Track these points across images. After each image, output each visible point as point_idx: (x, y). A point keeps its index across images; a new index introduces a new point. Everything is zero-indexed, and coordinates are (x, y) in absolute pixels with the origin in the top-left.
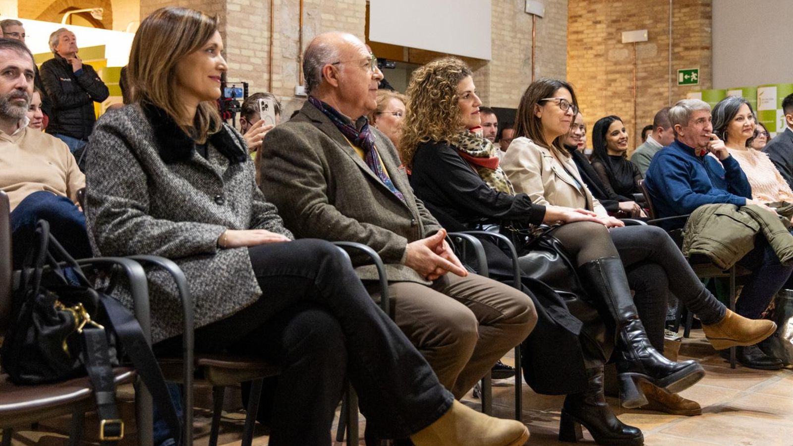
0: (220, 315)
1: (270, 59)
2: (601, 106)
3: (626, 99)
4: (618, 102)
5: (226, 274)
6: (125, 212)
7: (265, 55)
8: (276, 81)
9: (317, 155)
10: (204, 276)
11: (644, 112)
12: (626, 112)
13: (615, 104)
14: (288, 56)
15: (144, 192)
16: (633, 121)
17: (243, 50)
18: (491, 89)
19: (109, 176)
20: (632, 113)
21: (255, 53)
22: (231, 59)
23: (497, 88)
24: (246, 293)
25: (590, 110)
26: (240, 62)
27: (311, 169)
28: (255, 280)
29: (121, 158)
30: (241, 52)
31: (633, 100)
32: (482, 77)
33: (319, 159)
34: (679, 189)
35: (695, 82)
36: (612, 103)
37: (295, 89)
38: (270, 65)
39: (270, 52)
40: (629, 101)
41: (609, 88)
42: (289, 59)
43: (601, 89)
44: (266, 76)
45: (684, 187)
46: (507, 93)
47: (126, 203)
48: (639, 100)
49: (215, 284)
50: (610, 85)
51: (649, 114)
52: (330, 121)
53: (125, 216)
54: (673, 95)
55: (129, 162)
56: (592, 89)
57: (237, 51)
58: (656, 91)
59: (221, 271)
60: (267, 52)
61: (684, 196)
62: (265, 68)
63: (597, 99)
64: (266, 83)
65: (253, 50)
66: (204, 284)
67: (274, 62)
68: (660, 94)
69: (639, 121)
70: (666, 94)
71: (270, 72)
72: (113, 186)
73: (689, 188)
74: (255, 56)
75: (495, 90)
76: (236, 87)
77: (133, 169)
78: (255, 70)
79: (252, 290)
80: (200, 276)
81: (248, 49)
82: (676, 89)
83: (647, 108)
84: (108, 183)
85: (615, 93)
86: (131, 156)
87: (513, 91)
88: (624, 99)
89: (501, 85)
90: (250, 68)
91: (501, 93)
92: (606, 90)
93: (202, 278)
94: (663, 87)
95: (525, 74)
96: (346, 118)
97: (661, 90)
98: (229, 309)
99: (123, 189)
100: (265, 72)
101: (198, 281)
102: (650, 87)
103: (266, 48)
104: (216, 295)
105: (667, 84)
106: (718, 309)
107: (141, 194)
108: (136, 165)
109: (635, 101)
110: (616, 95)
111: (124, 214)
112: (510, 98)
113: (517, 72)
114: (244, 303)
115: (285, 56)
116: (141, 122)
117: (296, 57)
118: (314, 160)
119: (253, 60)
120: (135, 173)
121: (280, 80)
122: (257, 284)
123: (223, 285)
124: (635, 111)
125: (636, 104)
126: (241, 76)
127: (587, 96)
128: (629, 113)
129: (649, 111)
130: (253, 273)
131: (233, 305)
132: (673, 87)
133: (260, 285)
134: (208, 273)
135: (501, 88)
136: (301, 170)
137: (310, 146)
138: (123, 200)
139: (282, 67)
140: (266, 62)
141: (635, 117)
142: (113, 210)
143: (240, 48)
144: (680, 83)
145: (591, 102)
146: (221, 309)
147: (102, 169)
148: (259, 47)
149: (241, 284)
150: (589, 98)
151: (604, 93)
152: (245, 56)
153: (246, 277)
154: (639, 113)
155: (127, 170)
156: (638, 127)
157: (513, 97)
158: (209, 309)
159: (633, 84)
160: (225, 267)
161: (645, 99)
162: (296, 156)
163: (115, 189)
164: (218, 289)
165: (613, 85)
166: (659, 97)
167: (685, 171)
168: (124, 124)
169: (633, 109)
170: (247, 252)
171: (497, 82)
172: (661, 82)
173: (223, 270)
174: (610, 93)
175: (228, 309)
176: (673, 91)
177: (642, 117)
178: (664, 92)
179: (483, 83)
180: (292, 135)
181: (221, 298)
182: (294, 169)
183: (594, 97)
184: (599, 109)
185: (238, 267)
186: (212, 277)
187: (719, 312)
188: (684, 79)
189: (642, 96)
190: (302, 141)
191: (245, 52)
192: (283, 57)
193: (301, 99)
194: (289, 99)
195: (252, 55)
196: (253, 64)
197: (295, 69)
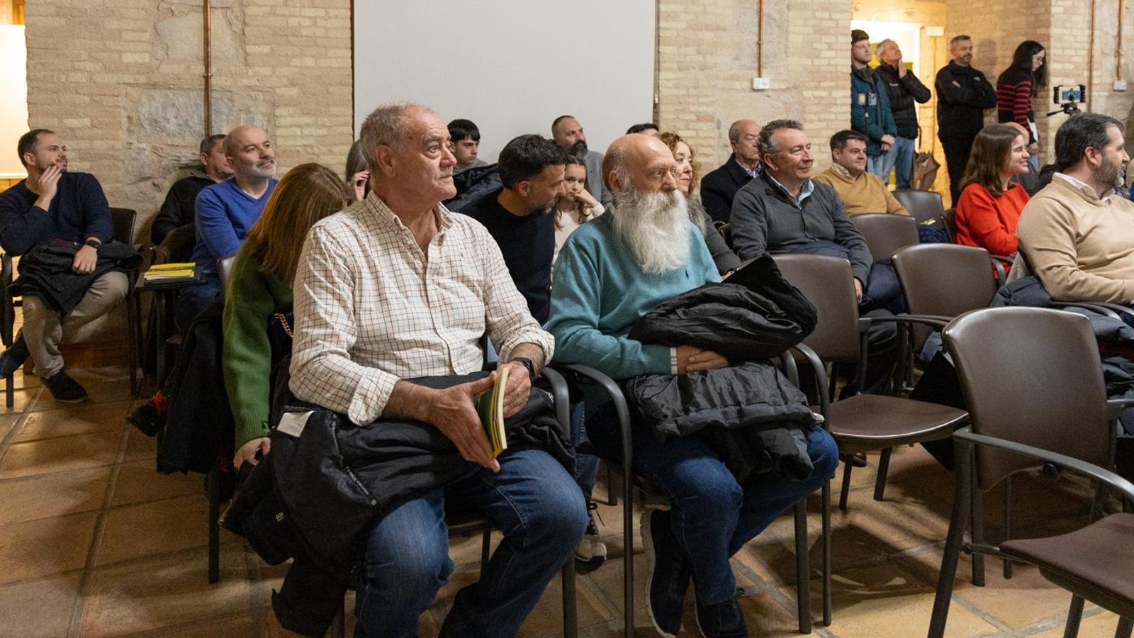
1: (1091, 56)
7: (1085, 53)
8: (1096, 75)
14: (1107, 51)
17: (1065, 50)
21: (1076, 52)
26: (1063, 63)
30: (1063, 52)
37: (1113, 84)
38: (1091, 62)
39: (1091, 50)
42: (1108, 54)
44: (1086, 73)
57: (1060, 52)
60: (1088, 50)
62: (1085, 66)
64: (1087, 80)
65: (1075, 49)
67: (1095, 59)
71: (1091, 70)
74: (1077, 55)
76: (1074, 90)
78: (1076, 68)
81: (1070, 48)
90: (1071, 67)
100: (1085, 70)
103: (1087, 46)
115: (1104, 51)
117: (1115, 51)
119: (1074, 59)
121: (1100, 76)
139: (1102, 64)
140: (1087, 60)
143: (1063, 49)
148: (1079, 46)
152: (1068, 56)
191: (1067, 52)
192: (1103, 53)
193: (1119, 93)
194: (1106, 94)
195: (1074, 54)
196: (1076, 63)
197: (1114, 64)
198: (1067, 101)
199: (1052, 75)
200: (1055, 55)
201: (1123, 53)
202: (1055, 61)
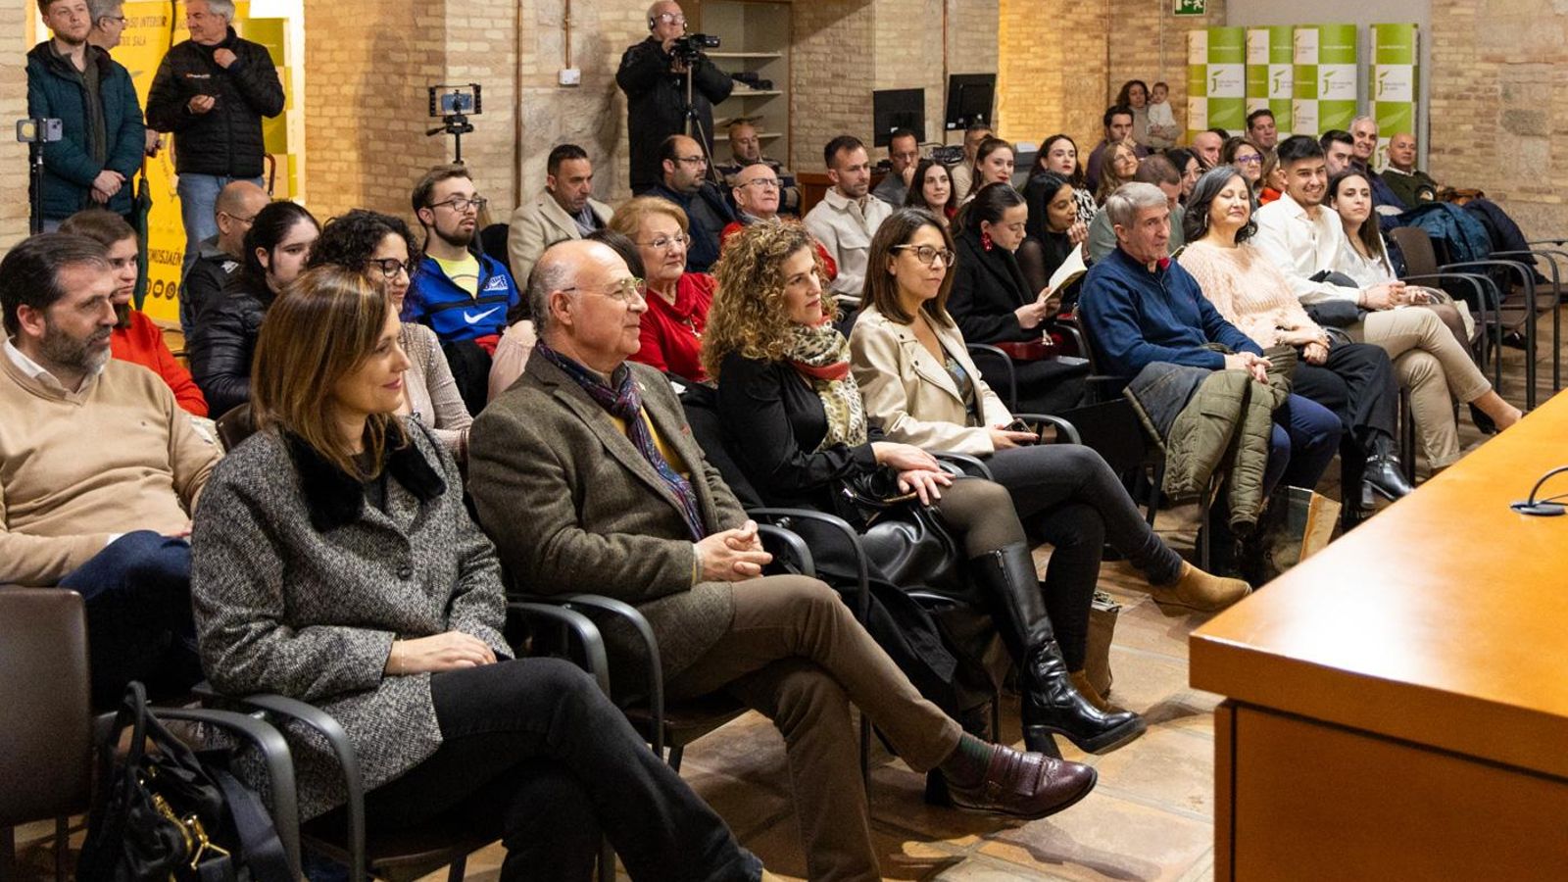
0: (382, 778)
1: (518, 29)
2: (1055, 43)
3: (1096, 33)
4: (1082, 38)
5: (394, 714)
6: (246, 632)
7: (509, 24)
8: (529, 64)
9: (551, 451)
10: (363, 719)
11: (1122, 56)
12: (1096, 55)
13: (1078, 41)
14: (546, 21)
15: (278, 593)
16: (1105, 70)
17: (472, 20)
18: (878, 43)
19: (227, 569)
20: (1105, 57)
21: (492, 22)
22: (453, 37)
23: (888, 40)
24: (421, 741)
25: (1038, 50)
26: (468, 41)
27: (544, 473)
28: (435, 720)
29: (246, 540)
30: (469, 23)
31: (1105, 36)
32: (864, 24)
33: (554, 455)
34: (1125, 337)
35: (1200, 11)
36: (1073, 39)
37: (558, 75)
38: (518, 40)
39: (518, 19)
40: (1096, 37)
41: (1069, 16)
42: (548, 25)
43: (1055, 17)
44: (511, 58)
45: (1132, 331)
46: (904, 47)
47: (249, 615)
48: (1115, 36)
49: (377, 730)
50: (1070, 11)
51: (1130, 59)
52: (571, 380)
53: (245, 639)
54: (1166, 31)
55: (257, 546)
56: (1043, 16)
57: (463, 23)
58: (1140, 23)
59: (388, 710)
60: (513, 18)
61: (1131, 349)
62: (510, 46)
63: (1051, 32)
64: (512, 69)
65: (489, 17)
66: (362, 731)
67: (525, 34)
68: (1147, 28)
69: (1113, 69)
70: (1156, 29)
71: (518, 52)
72: (232, 585)
73: (1137, 332)
74: (493, 28)
75: (884, 43)
76: (461, 92)
77: (263, 557)
78: (493, 49)
79: (429, 736)
80: (357, 719)
81: (481, 17)
82: (1170, 21)
83: (1127, 50)
84: (225, 581)
85: (1077, 23)
86: (261, 535)
87: (914, 43)
88: (1091, 34)
89: (894, 34)
90: (484, 47)
91: (892, 47)
92: (1063, 17)
93: (360, 722)
94: (1151, 17)
95: (933, 12)
96: (595, 375)
97: (1148, 21)
98: (397, 765)
99: (246, 589)
100: (509, 51)
101: (353, 726)
102: (1132, 16)
103: (511, 12)
104: (378, 747)
105: (1156, 13)
106: (1171, 564)
107: (273, 596)
108: (268, 549)
109: (1108, 38)
110: (1078, 26)
111: (244, 635)
112: (909, 54)
113: (919, 10)
114: (417, 757)
115: (542, 21)
116: (282, 470)
117: (561, 21)
118: (547, 458)
119: (489, 35)
120: (264, 564)
121: (534, 63)
122: (437, 725)
123: (389, 731)
124: (1108, 53)
125: (1109, 42)
126: (469, 62)
127: (1036, 26)
128: (1099, 56)
129: (1130, 55)
130: (432, 709)
131: (401, 760)
132: (1166, 17)
133: (442, 728)
134: (369, 714)
135: (894, 38)
136: (527, 478)
137: (539, 438)
138: (244, 611)
139: (538, 42)
140: (512, 35)
141: (1109, 63)
142: (227, 629)
143: (468, 17)
144: (1177, 12)
145: (1041, 37)
146: (384, 769)
147: (218, 556)
148: (499, 12)
149: (414, 728)
150: (1037, 29)
151: (1062, 22)
152: (478, 29)
153: (421, 716)
154: (1114, 57)
155: (253, 559)
156: (1113, 79)
157: (914, 52)
158: (368, 770)
159: (1105, 10)
160: (393, 703)
161: (1124, 35)
162: (520, 458)
163: (234, 589)
164: (381, 737)
165: (1074, 10)
166: (1145, 32)
167: (1128, 304)
168: (256, 481)
169: (1105, 50)
170: (429, 679)
171: (889, 30)
172: (1146, 8)
173: (391, 707)
174: (1070, 24)
175: (395, 768)
176: (1165, 24)
177: (1119, 64)
178: (1152, 25)
179: (865, 33)
180: (511, 424)
181: (385, 751)
182: (518, 478)
183: (1045, 30)
184: (1053, 48)
185: (413, 701)
186: (374, 719)
187: (1171, 570)
188: (1183, 5)
189: (1119, 30)
190: (526, 432)
191: (476, 23)
192: (540, 24)
193: (569, 89)
194: (550, 91)
195: (490, 26)
196: (490, 41)
197: (560, 42)
198: (451, 112)
199: (448, 62)
200: (453, 28)
201: (573, 23)
202: (453, 38)
